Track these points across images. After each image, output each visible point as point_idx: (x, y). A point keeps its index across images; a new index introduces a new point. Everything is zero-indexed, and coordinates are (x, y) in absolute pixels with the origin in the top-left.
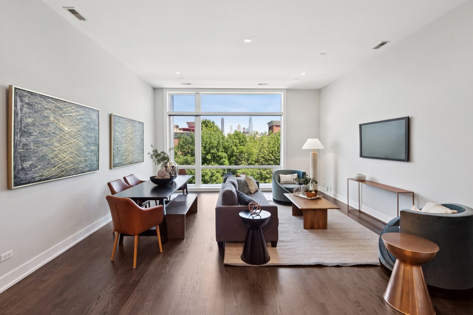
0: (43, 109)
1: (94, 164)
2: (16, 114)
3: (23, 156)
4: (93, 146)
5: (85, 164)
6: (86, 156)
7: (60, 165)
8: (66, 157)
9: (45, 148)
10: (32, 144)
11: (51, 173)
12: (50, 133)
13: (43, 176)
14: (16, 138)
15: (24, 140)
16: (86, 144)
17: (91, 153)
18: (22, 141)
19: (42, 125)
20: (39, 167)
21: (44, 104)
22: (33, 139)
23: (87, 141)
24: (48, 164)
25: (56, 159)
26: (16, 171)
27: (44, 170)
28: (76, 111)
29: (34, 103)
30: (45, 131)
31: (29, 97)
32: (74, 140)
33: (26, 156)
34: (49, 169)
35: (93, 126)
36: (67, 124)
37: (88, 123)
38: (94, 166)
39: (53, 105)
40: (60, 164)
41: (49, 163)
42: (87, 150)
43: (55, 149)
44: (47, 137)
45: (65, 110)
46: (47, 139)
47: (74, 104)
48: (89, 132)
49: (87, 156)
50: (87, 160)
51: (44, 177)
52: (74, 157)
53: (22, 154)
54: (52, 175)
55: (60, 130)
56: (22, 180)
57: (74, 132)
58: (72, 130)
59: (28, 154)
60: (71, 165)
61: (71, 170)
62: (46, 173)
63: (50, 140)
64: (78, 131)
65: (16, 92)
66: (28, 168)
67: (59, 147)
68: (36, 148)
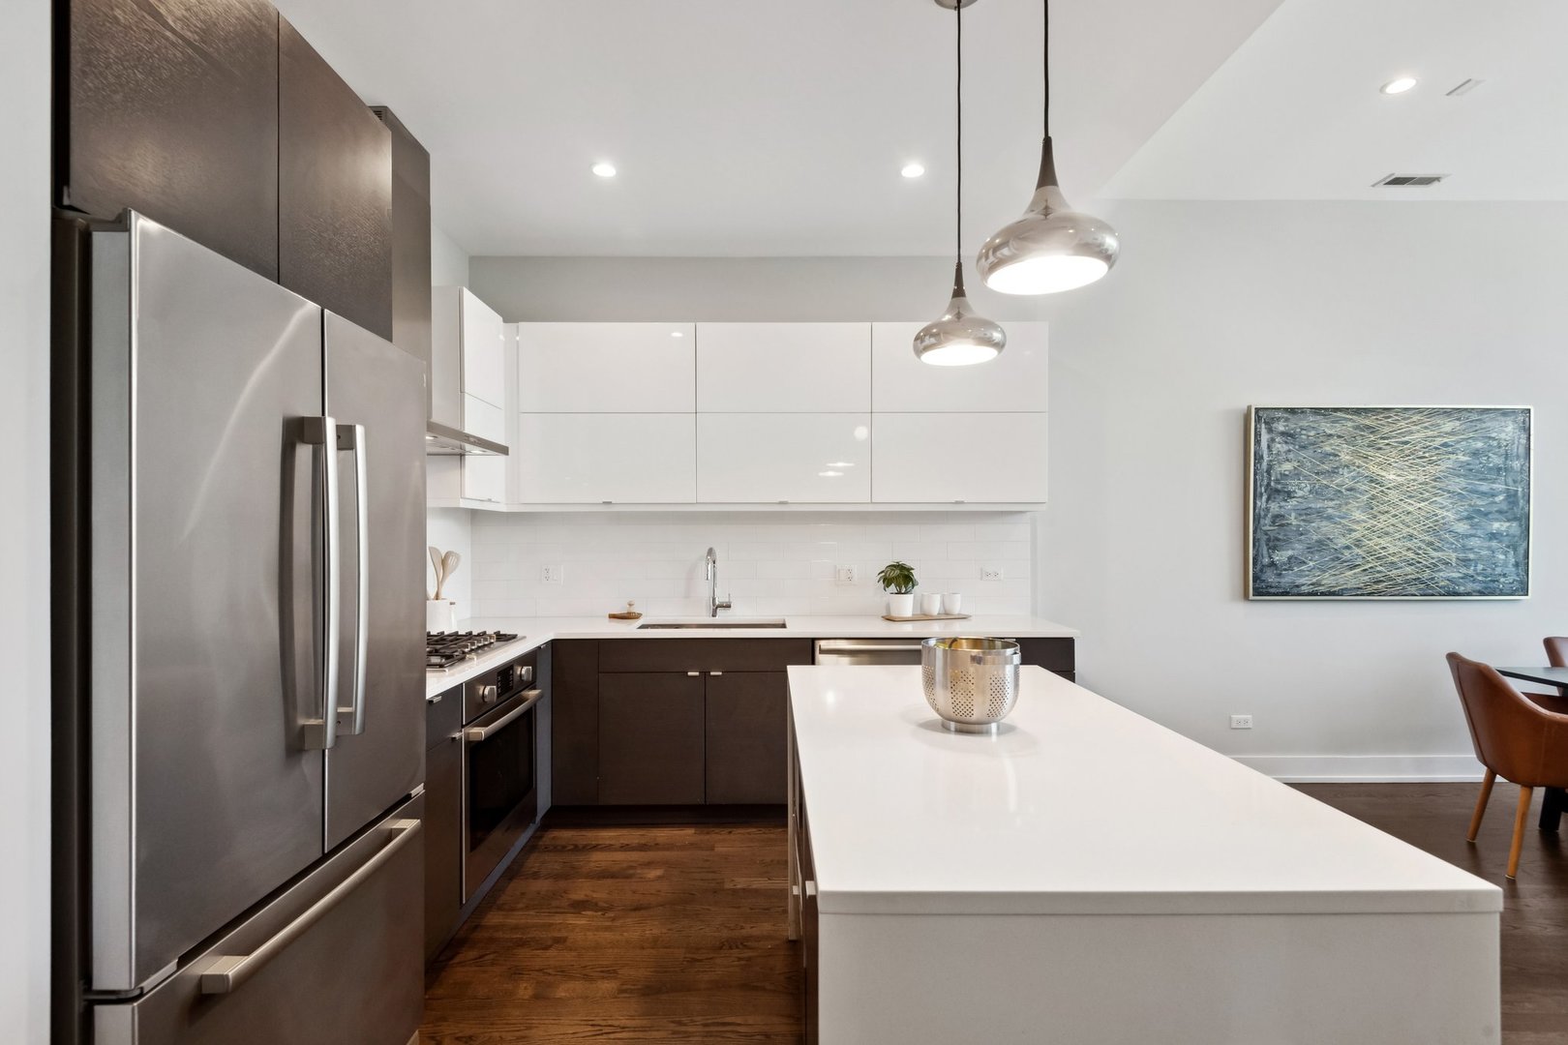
0: (1322, 439)
1: (1504, 575)
2: (1259, 458)
3: (1272, 538)
4: (1497, 520)
5: (1464, 570)
6: (1464, 549)
7: (1370, 565)
8: (1392, 547)
9: (1324, 523)
10: (1293, 515)
11: (1341, 581)
12: (1339, 491)
13: (1321, 585)
14: (1259, 503)
15: (1274, 507)
16: (1465, 514)
17: (1490, 539)
18: (1272, 510)
19: (1317, 474)
20: (1311, 564)
21: (1326, 427)
22: (1295, 505)
23: (1470, 505)
24: (1333, 560)
25: (1357, 550)
26: (1258, 567)
27: (1324, 571)
28: (1426, 428)
29: (1299, 430)
30: (1327, 487)
31: (1287, 420)
32: (1419, 505)
33: (1278, 540)
34: (1337, 573)
35: (1496, 460)
36: (1396, 465)
37: (1475, 454)
38: (1502, 580)
39: (1350, 424)
40: (1368, 562)
41: (1338, 558)
42: (1473, 532)
43: (1355, 527)
44: (1332, 500)
45: (1386, 430)
46: (1331, 504)
47: (1419, 411)
48: (1480, 480)
49: (1471, 549)
50: (1470, 560)
51: (1322, 589)
52: (1420, 548)
53: (1272, 534)
54: (1345, 586)
55: (1372, 481)
56: (1271, 587)
57: (1420, 484)
58: (1412, 477)
59: (1285, 535)
60: (1409, 569)
61: (1407, 582)
62: (1328, 580)
63: (1340, 506)
64: (1435, 480)
65: (1259, 417)
66: (1285, 564)
67: (1366, 522)
68: (1302, 523)
